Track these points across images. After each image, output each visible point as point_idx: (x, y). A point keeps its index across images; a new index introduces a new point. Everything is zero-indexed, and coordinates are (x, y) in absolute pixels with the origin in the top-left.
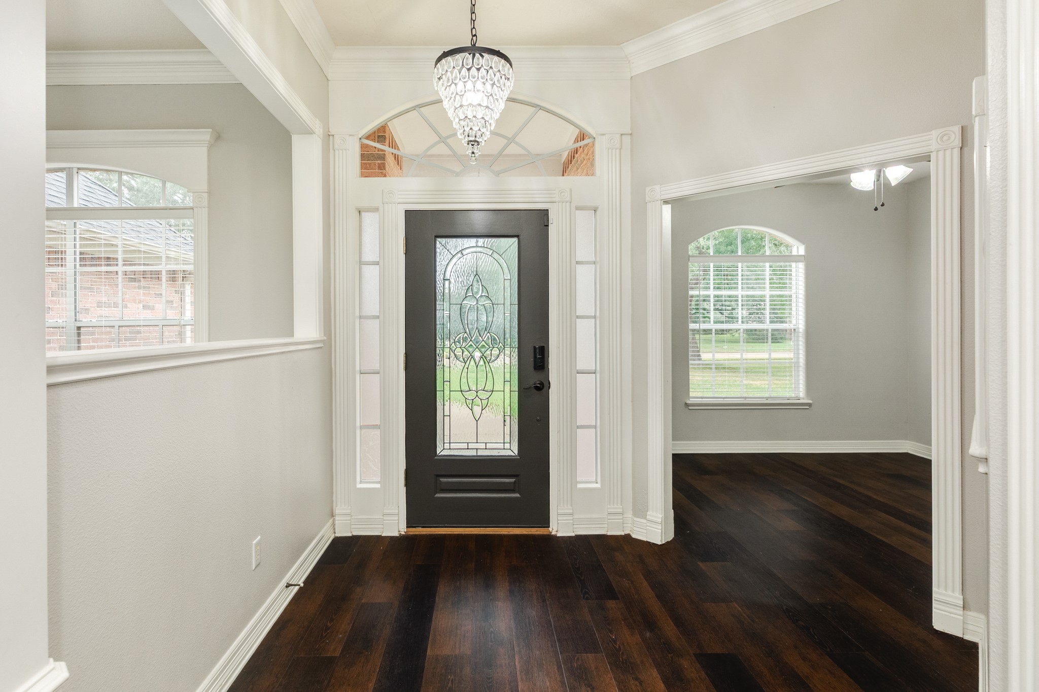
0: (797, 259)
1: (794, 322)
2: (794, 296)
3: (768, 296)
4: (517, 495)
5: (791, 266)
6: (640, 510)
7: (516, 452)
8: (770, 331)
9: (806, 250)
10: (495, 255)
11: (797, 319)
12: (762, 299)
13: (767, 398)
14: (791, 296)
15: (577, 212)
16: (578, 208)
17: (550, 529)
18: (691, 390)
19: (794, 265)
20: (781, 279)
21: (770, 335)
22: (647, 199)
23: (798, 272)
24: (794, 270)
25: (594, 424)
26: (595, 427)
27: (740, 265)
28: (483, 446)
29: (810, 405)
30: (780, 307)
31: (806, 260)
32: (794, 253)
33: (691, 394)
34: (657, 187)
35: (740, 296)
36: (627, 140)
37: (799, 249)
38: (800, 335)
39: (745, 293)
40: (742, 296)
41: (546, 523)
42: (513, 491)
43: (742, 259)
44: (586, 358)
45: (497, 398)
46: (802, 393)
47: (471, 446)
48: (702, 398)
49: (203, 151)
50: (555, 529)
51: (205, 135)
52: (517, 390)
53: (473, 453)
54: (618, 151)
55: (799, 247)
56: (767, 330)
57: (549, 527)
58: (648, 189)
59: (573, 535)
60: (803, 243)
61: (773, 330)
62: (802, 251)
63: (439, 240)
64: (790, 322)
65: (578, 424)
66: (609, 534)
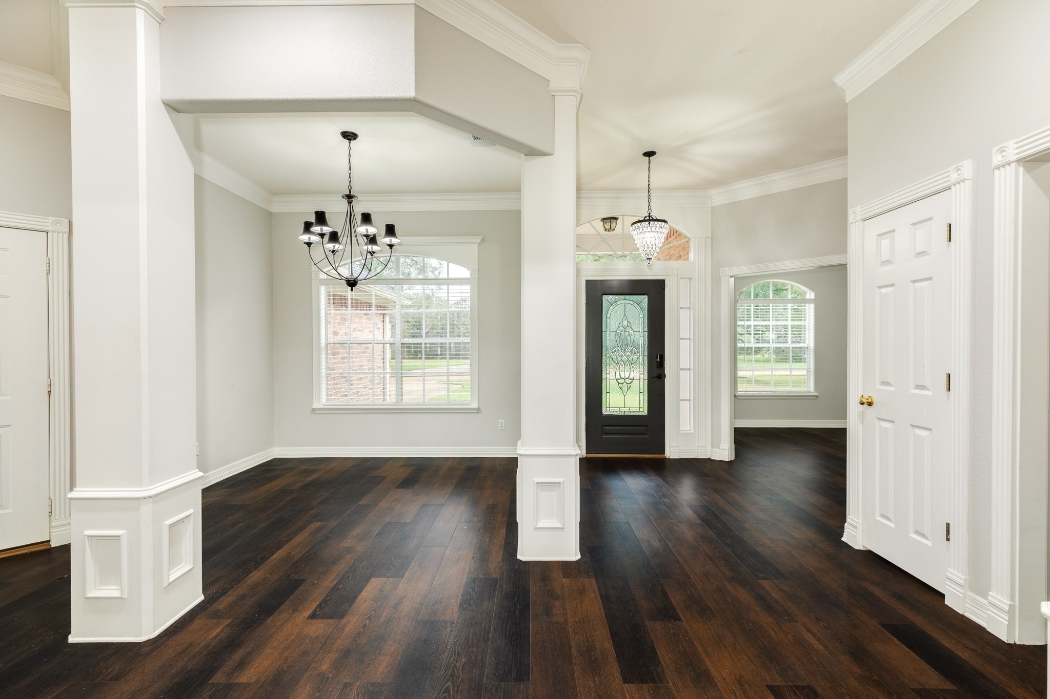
0: (809, 301)
1: (807, 342)
2: (807, 326)
3: (790, 325)
4: (648, 437)
5: (805, 306)
6: (715, 444)
7: (647, 414)
8: (791, 348)
9: (816, 296)
10: (635, 304)
11: (810, 340)
12: (786, 327)
13: (789, 392)
14: (805, 326)
15: (681, 280)
16: (681, 278)
17: (666, 455)
18: (738, 387)
19: (807, 305)
20: (798, 315)
21: (791, 351)
22: (721, 275)
23: (810, 310)
24: (807, 308)
25: (689, 398)
26: (689, 400)
27: (771, 305)
28: (628, 410)
29: (817, 396)
30: (798, 332)
31: (815, 301)
32: (808, 297)
33: (739, 390)
34: (727, 269)
35: (771, 326)
36: (709, 241)
37: (810, 295)
38: (811, 351)
39: (775, 323)
40: (773, 326)
41: (663, 452)
42: (644, 434)
43: (773, 301)
44: (685, 362)
45: (636, 383)
46: (812, 390)
47: (621, 409)
48: (746, 392)
49: (475, 248)
50: (668, 455)
51: (478, 239)
52: (647, 378)
53: (623, 414)
54: (704, 247)
55: (811, 294)
56: (789, 348)
57: (664, 454)
58: (721, 269)
59: (679, 458)
60: (813, 291)
61: (793, 348)
62: (813, 297)
63: (604, 296)
64: (805, 343)
65: (681, 398)
66: (698, 457)
